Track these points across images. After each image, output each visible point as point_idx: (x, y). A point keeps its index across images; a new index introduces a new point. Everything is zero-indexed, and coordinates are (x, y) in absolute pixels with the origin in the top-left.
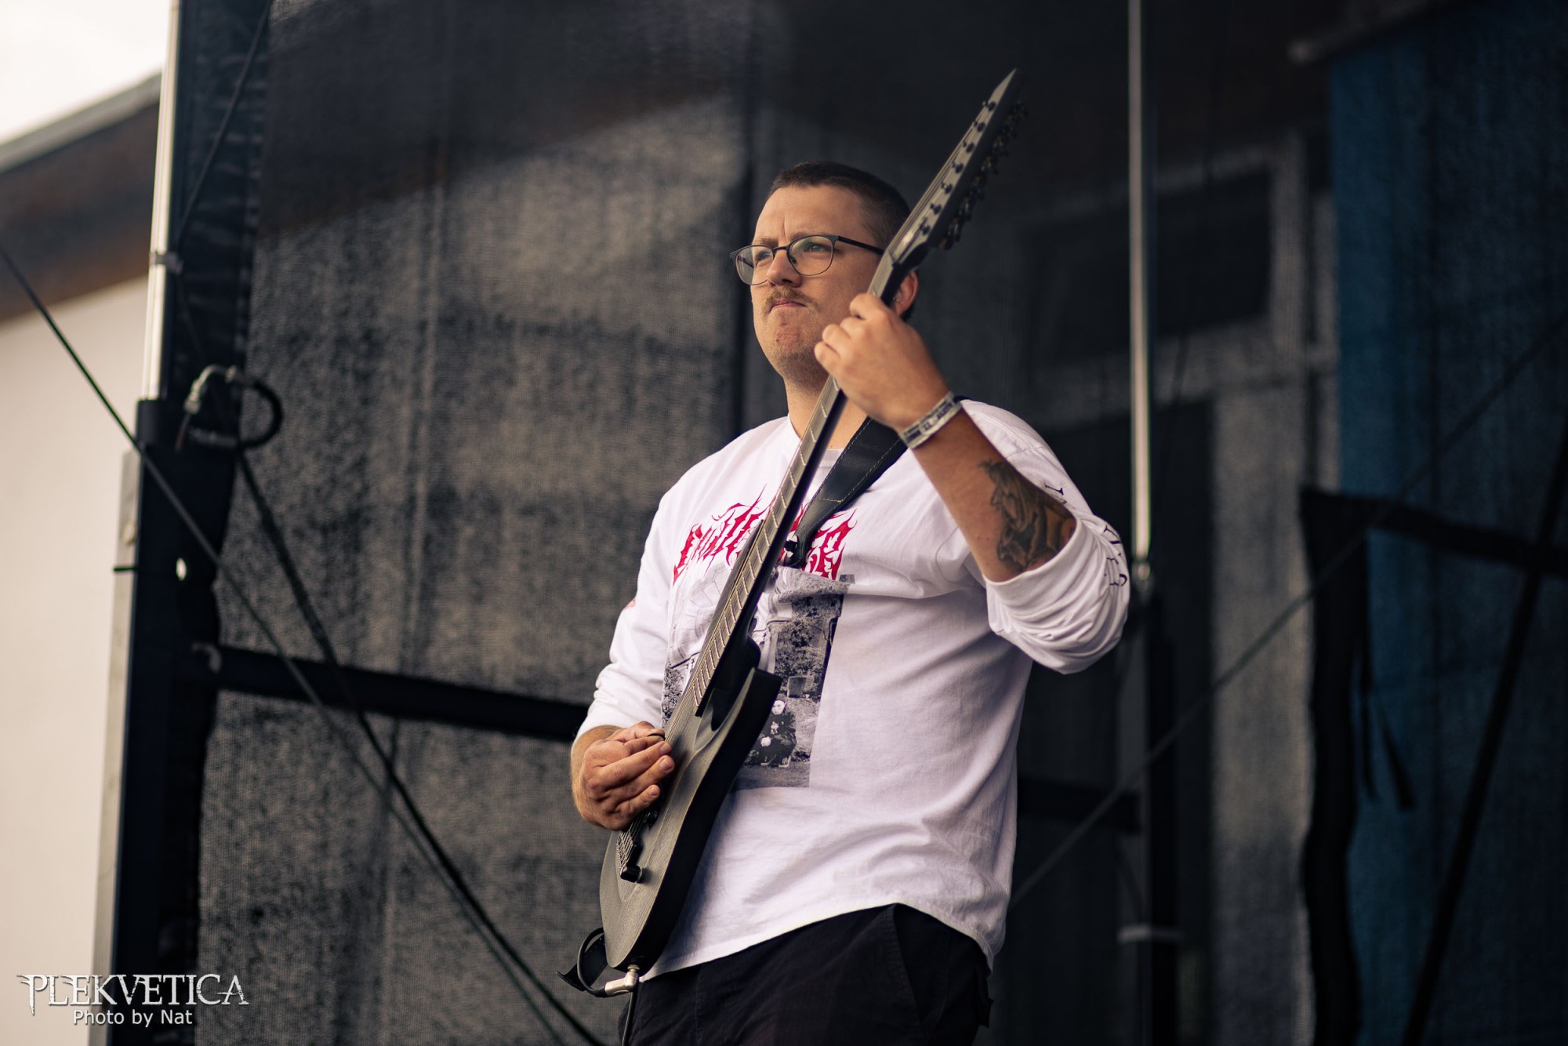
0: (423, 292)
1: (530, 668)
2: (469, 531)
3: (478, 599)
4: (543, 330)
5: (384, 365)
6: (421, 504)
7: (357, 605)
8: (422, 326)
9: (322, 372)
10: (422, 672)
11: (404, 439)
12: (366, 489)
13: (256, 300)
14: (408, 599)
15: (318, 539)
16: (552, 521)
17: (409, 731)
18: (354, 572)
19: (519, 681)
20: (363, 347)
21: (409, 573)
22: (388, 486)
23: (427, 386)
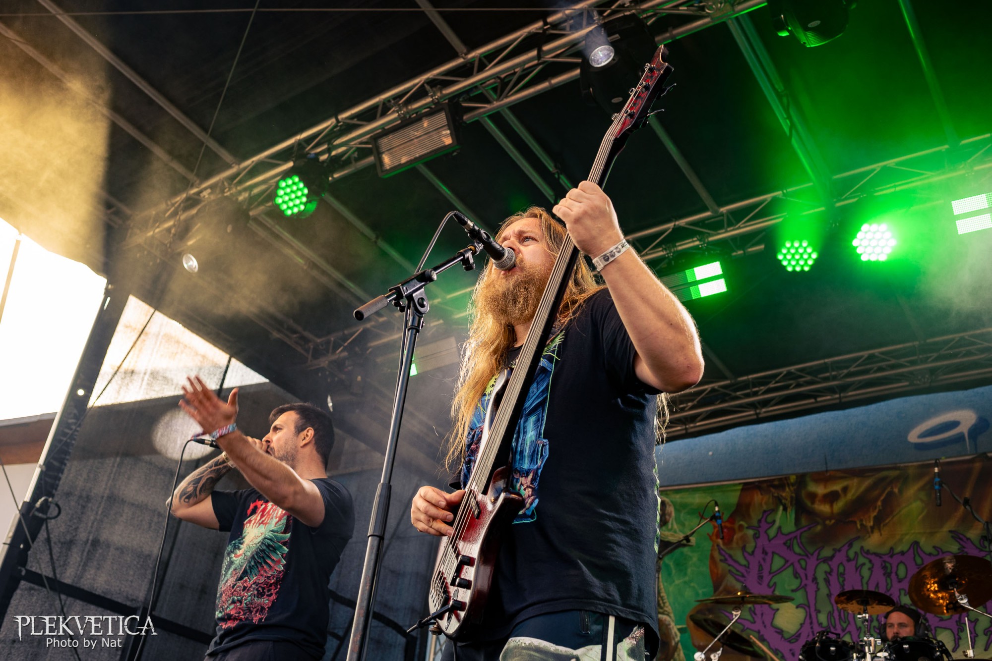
0: (105, 489)
1: (107, 589)
2: (100, 551)
3: (98, 569)
4: (133, 504)
5: (90, 505)
6: (90, 542)
7: (65, 565)
8: (103, 497)
9: (73, 503)
10: (78, 585)
11: (90, 524)
12: (76, 535)
13: (61, 482)
14: (79, 565)
15: (60, 545)
16: (122, 552)
17: (70, 600)
18: (66, 556)
19: (103, 592)
20: (86, 500)
21: (82, 558)
22: (82, 535)
23: (100, 512)
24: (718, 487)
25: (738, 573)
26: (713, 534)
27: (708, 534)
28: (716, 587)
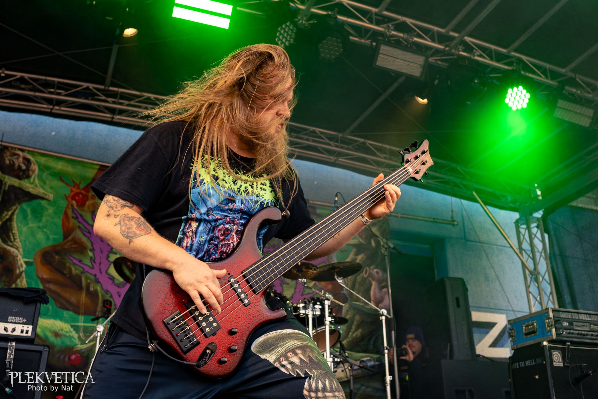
24: (79, 162)
25: (86, 230)
26: (69, 195)
27: (65, 195)
28: (66, 236)
